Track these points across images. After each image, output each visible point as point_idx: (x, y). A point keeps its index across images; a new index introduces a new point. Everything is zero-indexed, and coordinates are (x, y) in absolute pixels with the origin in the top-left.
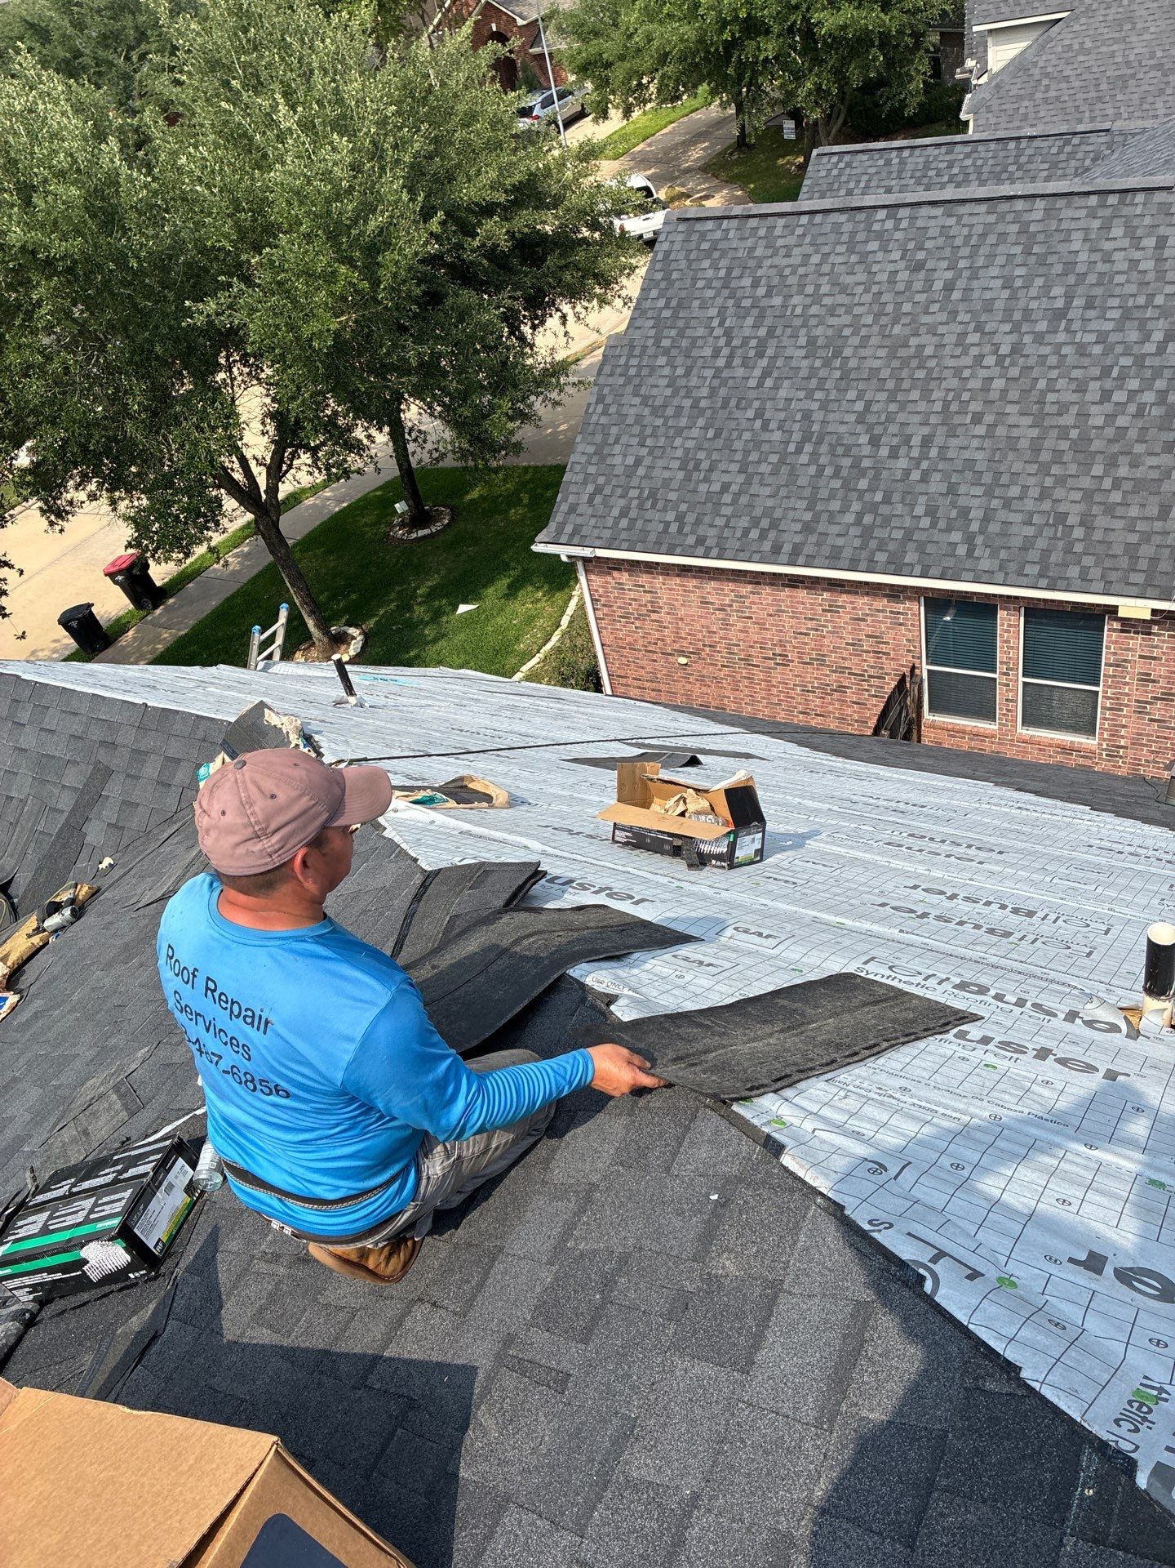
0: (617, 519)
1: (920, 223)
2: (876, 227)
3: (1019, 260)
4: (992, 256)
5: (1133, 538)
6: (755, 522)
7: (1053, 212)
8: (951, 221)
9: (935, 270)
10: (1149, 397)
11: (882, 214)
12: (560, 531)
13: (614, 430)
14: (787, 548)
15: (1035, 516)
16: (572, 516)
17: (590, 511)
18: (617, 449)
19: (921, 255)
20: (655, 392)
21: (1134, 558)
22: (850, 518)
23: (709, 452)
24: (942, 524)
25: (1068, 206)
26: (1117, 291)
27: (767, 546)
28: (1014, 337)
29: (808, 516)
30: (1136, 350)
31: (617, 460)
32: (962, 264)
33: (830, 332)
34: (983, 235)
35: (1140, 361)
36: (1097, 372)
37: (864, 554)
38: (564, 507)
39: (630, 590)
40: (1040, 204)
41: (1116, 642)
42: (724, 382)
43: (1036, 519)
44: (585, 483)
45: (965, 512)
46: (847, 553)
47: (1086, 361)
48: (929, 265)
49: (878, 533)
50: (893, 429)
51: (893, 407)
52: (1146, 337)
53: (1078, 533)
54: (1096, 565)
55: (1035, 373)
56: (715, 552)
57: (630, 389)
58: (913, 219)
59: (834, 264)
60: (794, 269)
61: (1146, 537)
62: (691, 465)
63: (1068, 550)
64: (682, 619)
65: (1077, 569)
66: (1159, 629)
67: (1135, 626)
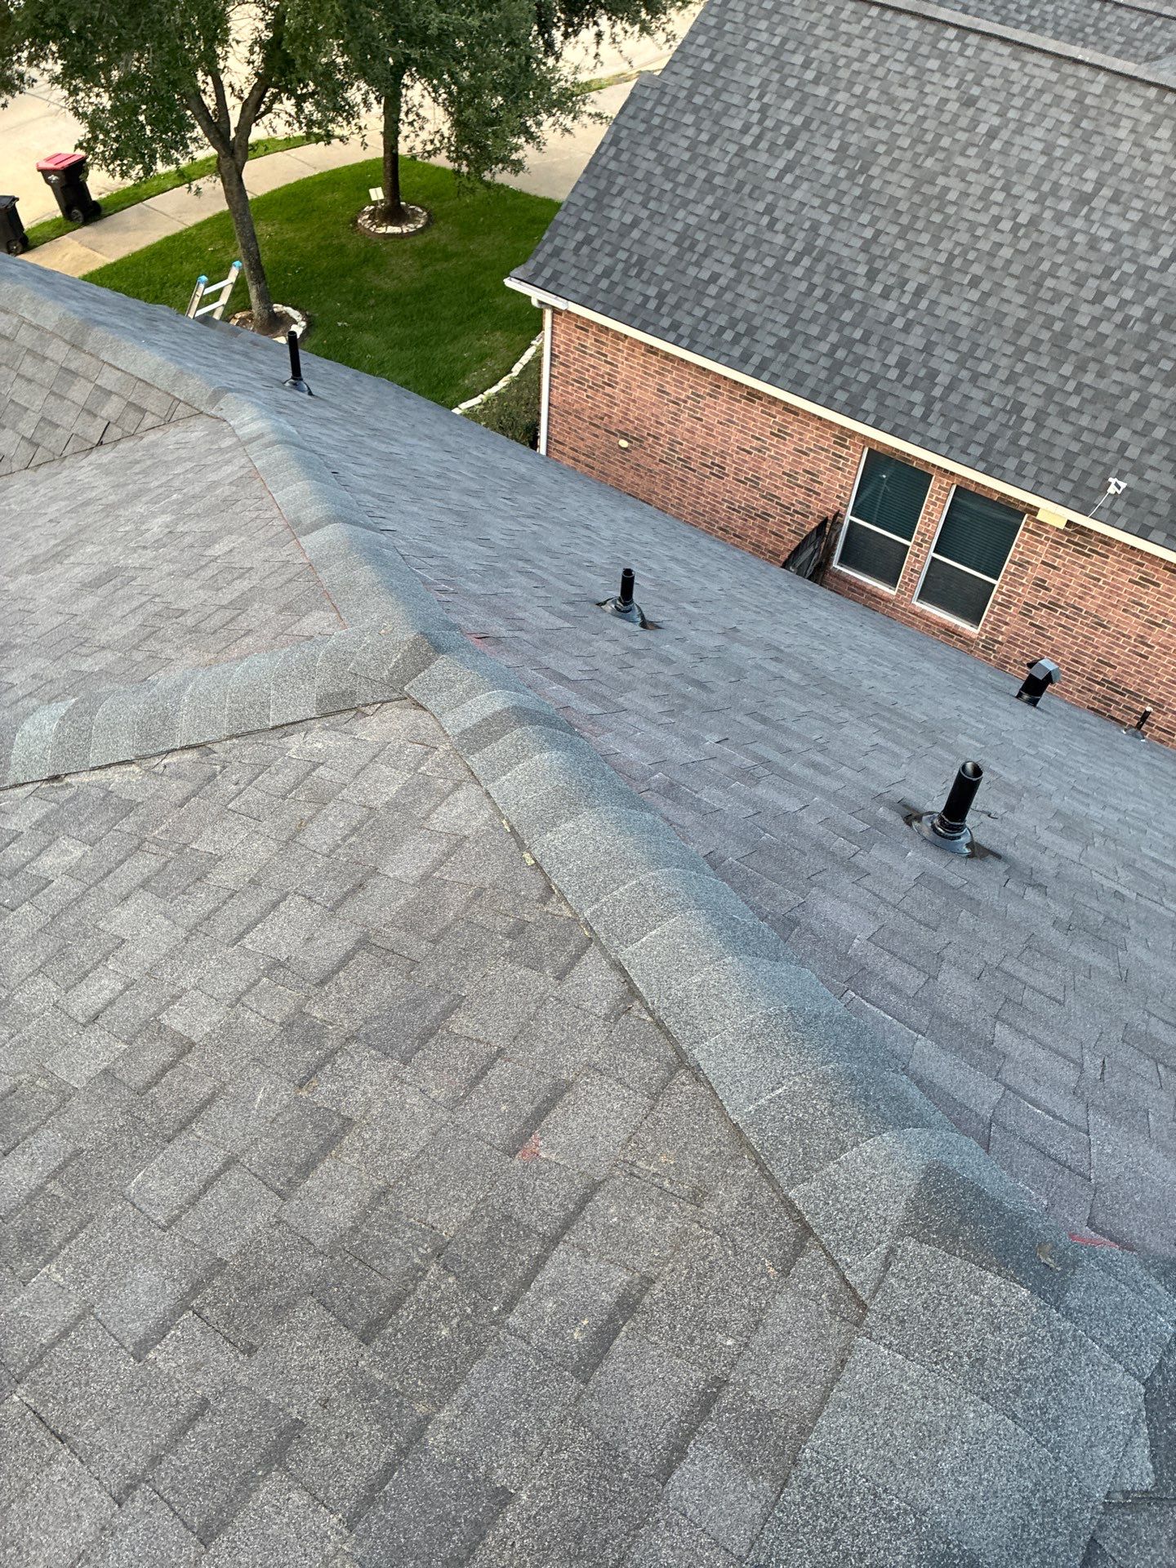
0: (598, 278)
1: (985, 56)
2: (942, 45)
3: (1065, 129)
4: (1042, 116)
5: (1075, 447)
6: (733, 323)
7: (1112, 91)
8: (1015, 65)
9: (985, 111)
10: (1137, 311)
11: (951, 33)
12: (537, 273)
13: (621, 180)
14: (755, 360)
15: (996, 399)
16: (554, 260)
17: (573, 260)
18: (618, 202)
19: (975, 91)
20: (672, 151)
21: (1069, 467)
22: (824, 347)
23: (710, 235)
24: (908, 380)
25: (1128, 90)
26: (1145, 193)
27: (737, 352)
28: (1035, 209)
29: (785, 333)
30: (1141, 260)
31: (615, 214)
32: (1012, 114)
33: (864, 144)
34: (1041, 91)
35: (1142, 271)
36: (1098, 269)
37: (826, 389)
38: (548, 248)
39: (591, 355)
40: (1103, 78)
41: (1026, 543)
42: (745, 163)
43: (996, 402)
44: (576, 228)
45: (933, 374)
46: (811, 383)
47: (1093, 256)
48: (981, 104)
49: (845, 371)
50: (893, 267)
51: (900, 245)
52: (1155, 251)
53: (1029, 427)
54: (1034, 463)
55: (1042, 254)
56: (685, 342)
57: (647, 140)
58: (980, 49)
59: (889, 70)
60: (850, 61)
61: (1087, 449)
62: (686, 244)
63: (1014, 442)
64: (634, 401)
65: (1016, 461)
66: (1068, 541)
67: (1047, 532)
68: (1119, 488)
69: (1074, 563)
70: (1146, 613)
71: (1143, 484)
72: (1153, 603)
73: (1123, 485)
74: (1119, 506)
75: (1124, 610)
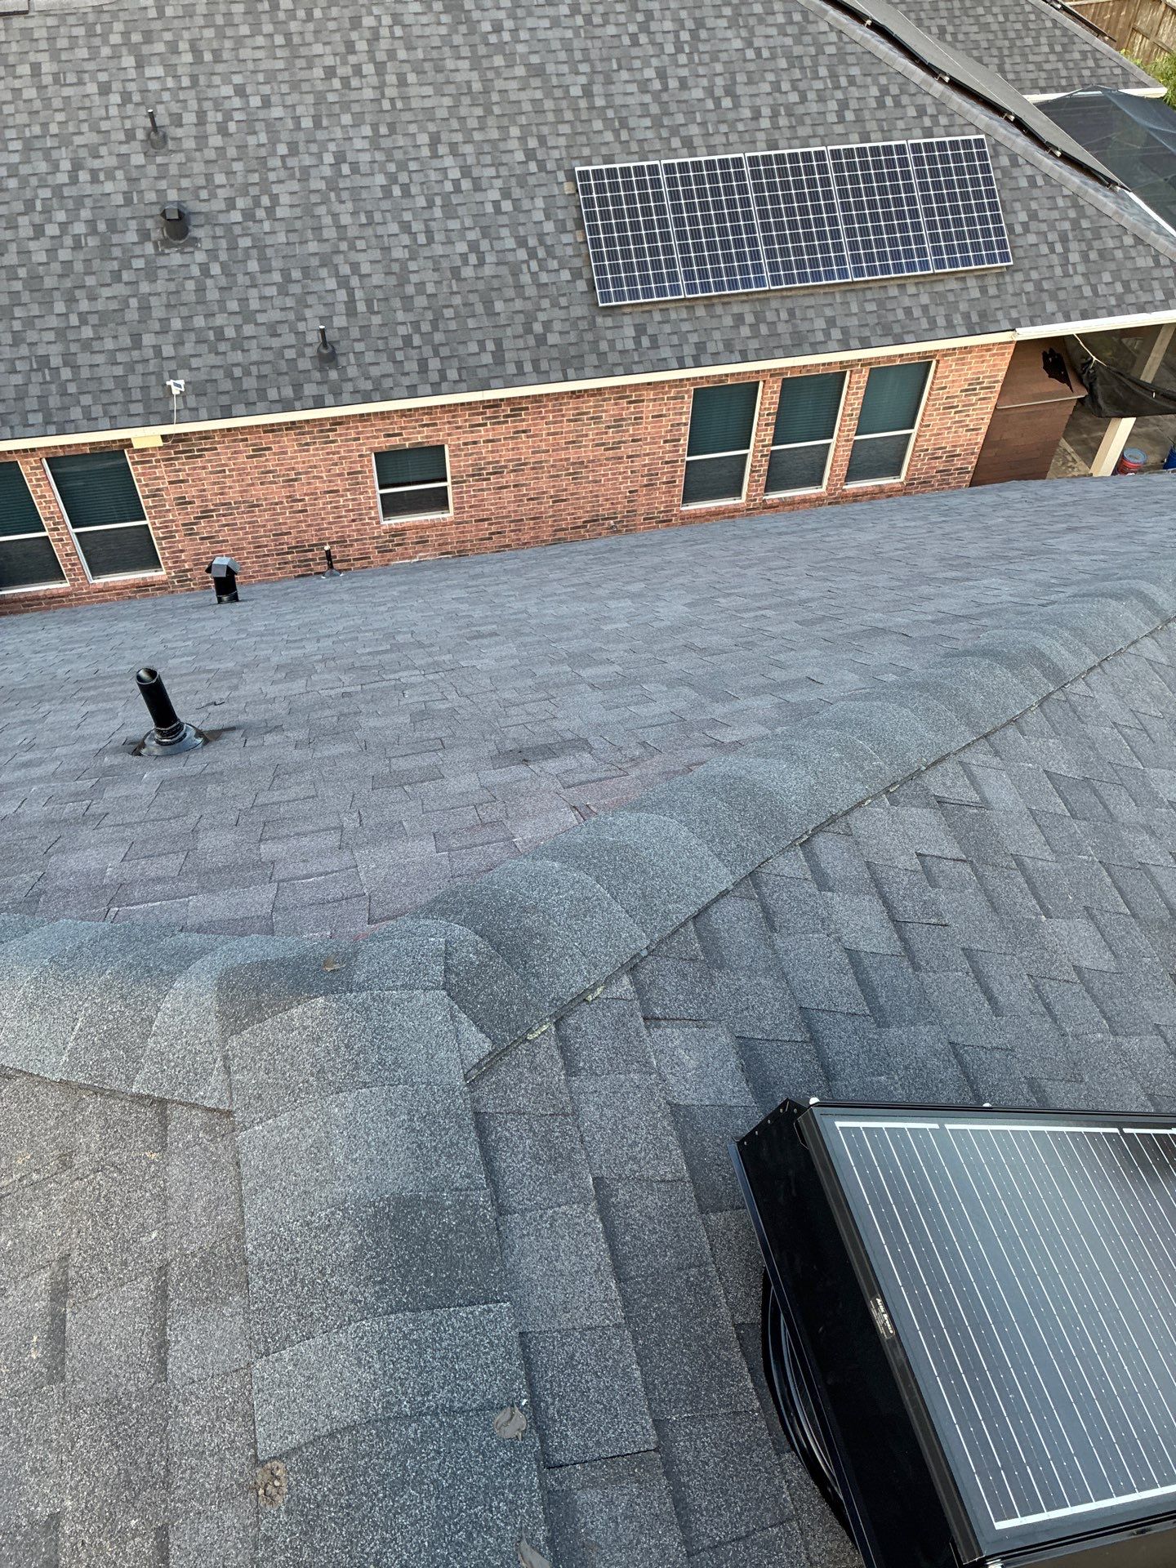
5: (119, 371)
10: (79, 228)
15: (17, 363)
21: (127, 390)
26: (11, 121)
30: (50, 181)
35: (58, 191)
36: (19, 207)
41: (143, 474)
43: (19, 366)
52: (56, 168)
53: (66, 374)
54: (95, 402)
61: (130, 367)
63: (64, 393)
65: (79, 410)
66: (176, 453)
67: (153, 455)
68: (179, 386)
69: (195, 469)
70: (278, 476)
71: (195, 372)
72: (277, 465)
73: (181, 382)
74: (192, 401)
75: (262, 484)
